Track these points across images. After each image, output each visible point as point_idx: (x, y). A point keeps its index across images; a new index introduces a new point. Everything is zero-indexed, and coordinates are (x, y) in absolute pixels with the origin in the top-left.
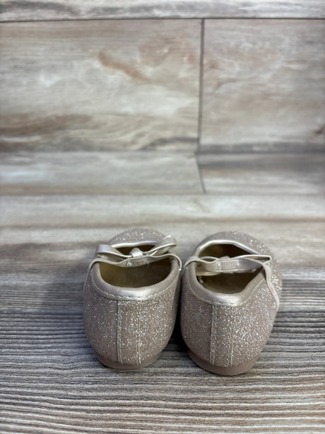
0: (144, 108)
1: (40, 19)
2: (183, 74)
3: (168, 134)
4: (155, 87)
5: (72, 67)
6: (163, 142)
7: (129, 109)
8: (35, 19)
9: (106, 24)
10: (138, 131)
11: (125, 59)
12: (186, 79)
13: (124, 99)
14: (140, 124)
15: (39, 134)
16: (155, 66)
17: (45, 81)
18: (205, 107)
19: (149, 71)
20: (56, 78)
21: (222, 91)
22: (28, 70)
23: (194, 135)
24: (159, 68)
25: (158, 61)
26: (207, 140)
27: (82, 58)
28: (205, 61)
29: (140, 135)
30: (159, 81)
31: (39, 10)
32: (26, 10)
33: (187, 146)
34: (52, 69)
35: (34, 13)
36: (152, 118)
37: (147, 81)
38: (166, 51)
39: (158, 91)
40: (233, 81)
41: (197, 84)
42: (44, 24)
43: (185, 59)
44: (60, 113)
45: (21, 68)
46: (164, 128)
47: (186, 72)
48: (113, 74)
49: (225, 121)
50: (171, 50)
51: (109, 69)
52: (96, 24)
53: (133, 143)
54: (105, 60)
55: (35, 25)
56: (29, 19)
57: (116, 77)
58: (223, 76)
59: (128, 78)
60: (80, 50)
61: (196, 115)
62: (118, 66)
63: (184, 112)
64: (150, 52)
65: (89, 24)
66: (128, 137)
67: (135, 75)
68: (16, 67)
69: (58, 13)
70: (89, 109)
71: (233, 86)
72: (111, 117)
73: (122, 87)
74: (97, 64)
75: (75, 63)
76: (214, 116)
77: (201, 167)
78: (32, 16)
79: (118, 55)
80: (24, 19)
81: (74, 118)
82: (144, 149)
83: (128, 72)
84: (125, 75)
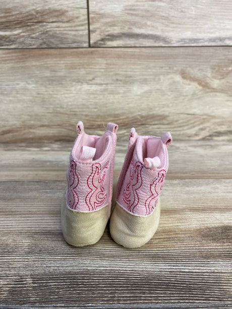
0: (208, 110)
1: (142, 46)
3: (223, 128)
4: (218, 94)
5: (159, 79)
6: (219, 134)
7: (197, 111)
8: (138, 46)
9: (189, 50)
10: (201, 126)
11: (199, 75)
13: (194, 103)
15: (125, 129)
16: (220, 79)
17: (137, 90)
19: (216, 83)
20: (146, 88)
22: (125, 82)
24: (223, 81)
25: (224, 76)
27: (168, 74)
29: (202, 129)
30: (222, 91)
31: (141, 40)
32: (131, 39)
34: (145, 81)
35: (137, 42)
36: (214, 117)
37: (214, 90)
38: (230, 69)
39: (221, 97)
42: (143, 50)
44: (144, 113)
45: (121, 81)
46: (221, 124)
48: (189, 85)
51: (188, 82)
52: (182, 50)
53: (196, 135)
54: (184, 75)
55: (137, 50)
56: (133, 46)
57: (191, 87)
59: (201, 88)
60: (167, 68)
62: (194, 80)
64: (219, 69)
65: (176, 51)
66: (192, 131)
67: (206, 86)
68: (117, 80)
69: (155, 42)
70: (166, 111)
72: (182, 116)
73: (194, 94)
74: (178, 78)
75: (162, 77)
78: (135, 43)
79: (195, 72)
80: (129, 46)
81: (154, 116)
82: (204, 139)
83: (200, 84)
84: (198, 86)
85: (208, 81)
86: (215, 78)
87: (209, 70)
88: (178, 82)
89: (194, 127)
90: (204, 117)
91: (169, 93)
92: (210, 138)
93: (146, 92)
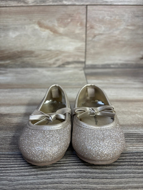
0: (59, 48)
1: (10, 6)
2: (77, 31)
3: (70, 60)
4: (64, 37)
5: (25, 28)
6: (68, 63)
7: (52, 48)
8: (8, 6)
9: (41, 8)
10: (56, 58)
11: (50, 24)
12: (79, 34)
13: (50, 43)
14: (57, 55)
15: (9, 60)
16: (64, 27)
17: (12, 35)
18: (88, 47)
19: (61, 30)
20: (17, 33)
21: (96, 39)
22: (4, 30)
23: (83, 60)
24: (66, 29)
25: (66, 25)
26: (89, 62)
27: (30, 24)
28: (88, 25)
29: (57, 60)
30: (66, 35)
31: (9, 2)
32: (3, 2)
33: (79, 65)
34: (16, 29)
35: (7, 3)
36: (63, 52)
37: (61, 35)
38: (69, 20)
39: (66, 39)
40: (101, 34)
41: (84, 36)
42: (12, 8)
43: (78, 24)
44: (19, 50)
45: (1, 29)
46: (69, 57)
47: (79, 30)
48: (44, 31)
49: (98, 53)
50: (72, 20)
51: (43, 29)
52: (36, 8)
53: (54, 64)
54: (40, 25)
55: (8, 9)
56: (4, 6)
57: (46, 33)
58: (96, 32)
59: (52, 33)
60: (29, 20)
61: (84, 51)
62: (47, 28)
63: (78, 49)
64: (62, 21)
65: (33, 8)
66: (51, 61)
67: (55, 32)
69: (18, 3)
70: (33, 48)
71: (101, 37)
72: (43, 52)
73: (48, 38)
74: (37, 27)
75: (26, 27)
76: (92, 51)
77: (86, 75)
78: (6, 4)
79: (47, 22)
80: (2, 6)
81: (26, 52)
82: (59, 66)
83: (51, 30)
84: (50, 32)
85: (56, 28)
86: (60, 26)
87: (56, 22)
88: (37, 29)
89: (52, 58)
90: (57, 52)
91: (33, 37)
92: (63, 66)
93: (18, 36)
